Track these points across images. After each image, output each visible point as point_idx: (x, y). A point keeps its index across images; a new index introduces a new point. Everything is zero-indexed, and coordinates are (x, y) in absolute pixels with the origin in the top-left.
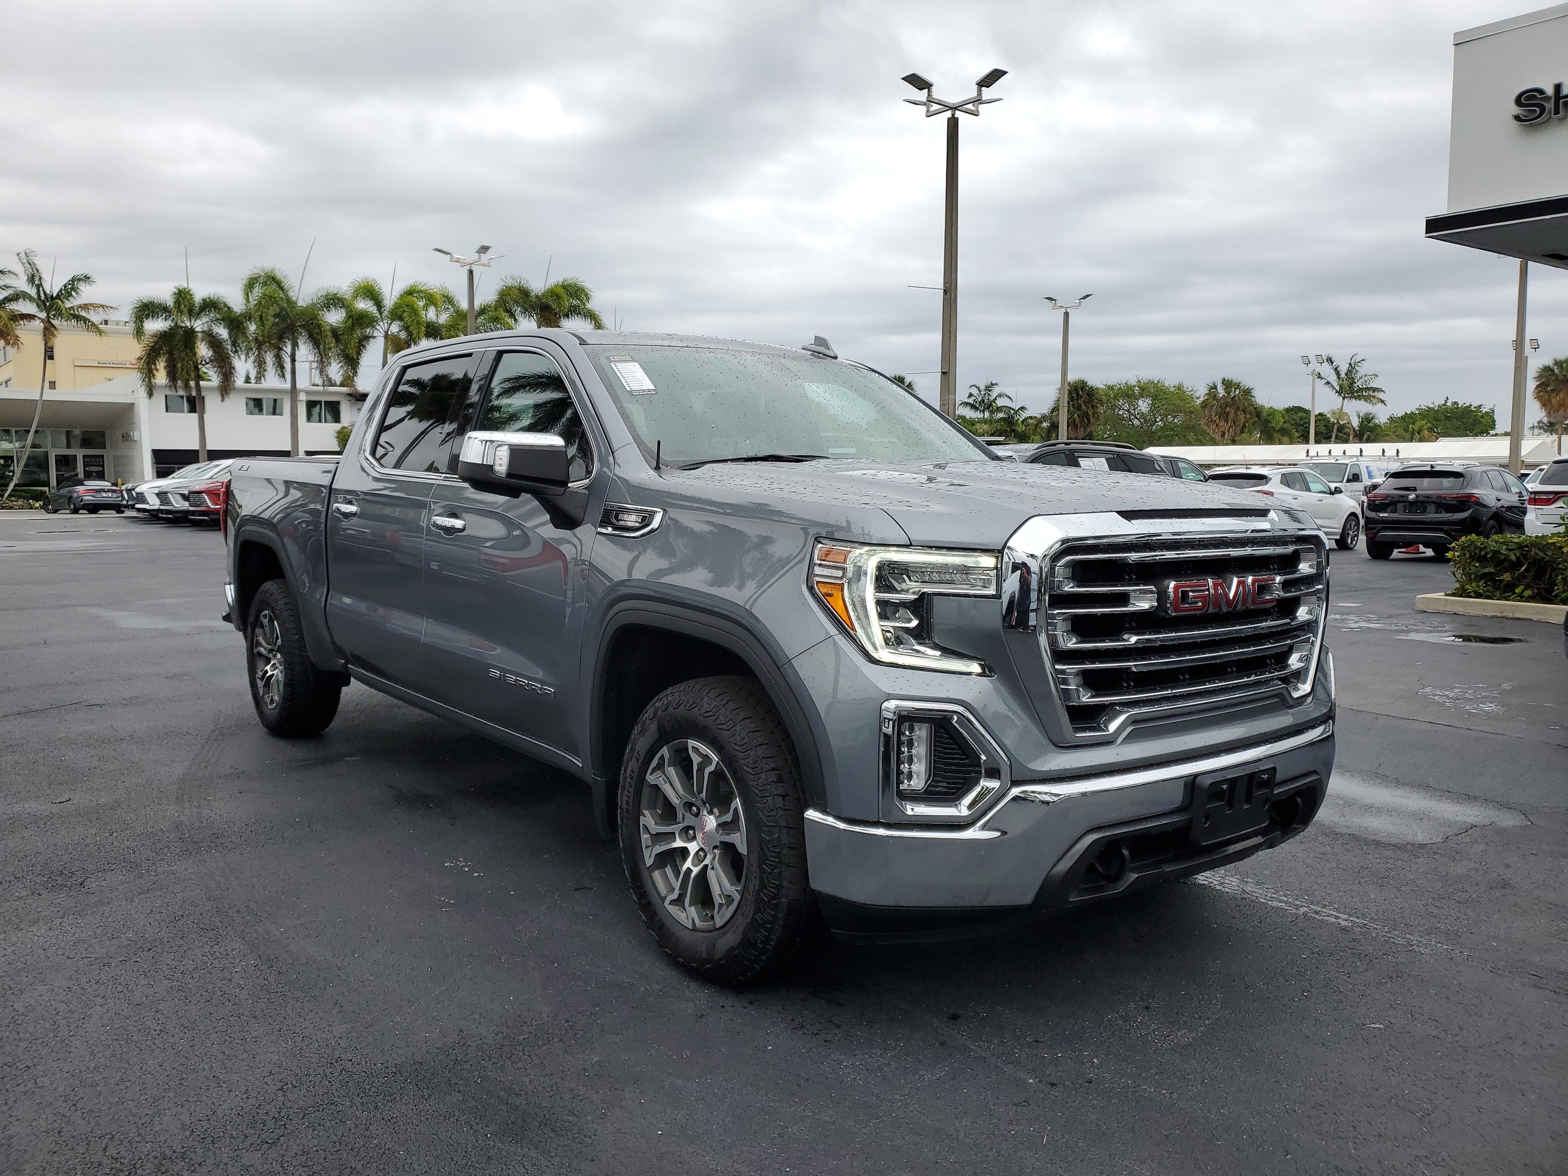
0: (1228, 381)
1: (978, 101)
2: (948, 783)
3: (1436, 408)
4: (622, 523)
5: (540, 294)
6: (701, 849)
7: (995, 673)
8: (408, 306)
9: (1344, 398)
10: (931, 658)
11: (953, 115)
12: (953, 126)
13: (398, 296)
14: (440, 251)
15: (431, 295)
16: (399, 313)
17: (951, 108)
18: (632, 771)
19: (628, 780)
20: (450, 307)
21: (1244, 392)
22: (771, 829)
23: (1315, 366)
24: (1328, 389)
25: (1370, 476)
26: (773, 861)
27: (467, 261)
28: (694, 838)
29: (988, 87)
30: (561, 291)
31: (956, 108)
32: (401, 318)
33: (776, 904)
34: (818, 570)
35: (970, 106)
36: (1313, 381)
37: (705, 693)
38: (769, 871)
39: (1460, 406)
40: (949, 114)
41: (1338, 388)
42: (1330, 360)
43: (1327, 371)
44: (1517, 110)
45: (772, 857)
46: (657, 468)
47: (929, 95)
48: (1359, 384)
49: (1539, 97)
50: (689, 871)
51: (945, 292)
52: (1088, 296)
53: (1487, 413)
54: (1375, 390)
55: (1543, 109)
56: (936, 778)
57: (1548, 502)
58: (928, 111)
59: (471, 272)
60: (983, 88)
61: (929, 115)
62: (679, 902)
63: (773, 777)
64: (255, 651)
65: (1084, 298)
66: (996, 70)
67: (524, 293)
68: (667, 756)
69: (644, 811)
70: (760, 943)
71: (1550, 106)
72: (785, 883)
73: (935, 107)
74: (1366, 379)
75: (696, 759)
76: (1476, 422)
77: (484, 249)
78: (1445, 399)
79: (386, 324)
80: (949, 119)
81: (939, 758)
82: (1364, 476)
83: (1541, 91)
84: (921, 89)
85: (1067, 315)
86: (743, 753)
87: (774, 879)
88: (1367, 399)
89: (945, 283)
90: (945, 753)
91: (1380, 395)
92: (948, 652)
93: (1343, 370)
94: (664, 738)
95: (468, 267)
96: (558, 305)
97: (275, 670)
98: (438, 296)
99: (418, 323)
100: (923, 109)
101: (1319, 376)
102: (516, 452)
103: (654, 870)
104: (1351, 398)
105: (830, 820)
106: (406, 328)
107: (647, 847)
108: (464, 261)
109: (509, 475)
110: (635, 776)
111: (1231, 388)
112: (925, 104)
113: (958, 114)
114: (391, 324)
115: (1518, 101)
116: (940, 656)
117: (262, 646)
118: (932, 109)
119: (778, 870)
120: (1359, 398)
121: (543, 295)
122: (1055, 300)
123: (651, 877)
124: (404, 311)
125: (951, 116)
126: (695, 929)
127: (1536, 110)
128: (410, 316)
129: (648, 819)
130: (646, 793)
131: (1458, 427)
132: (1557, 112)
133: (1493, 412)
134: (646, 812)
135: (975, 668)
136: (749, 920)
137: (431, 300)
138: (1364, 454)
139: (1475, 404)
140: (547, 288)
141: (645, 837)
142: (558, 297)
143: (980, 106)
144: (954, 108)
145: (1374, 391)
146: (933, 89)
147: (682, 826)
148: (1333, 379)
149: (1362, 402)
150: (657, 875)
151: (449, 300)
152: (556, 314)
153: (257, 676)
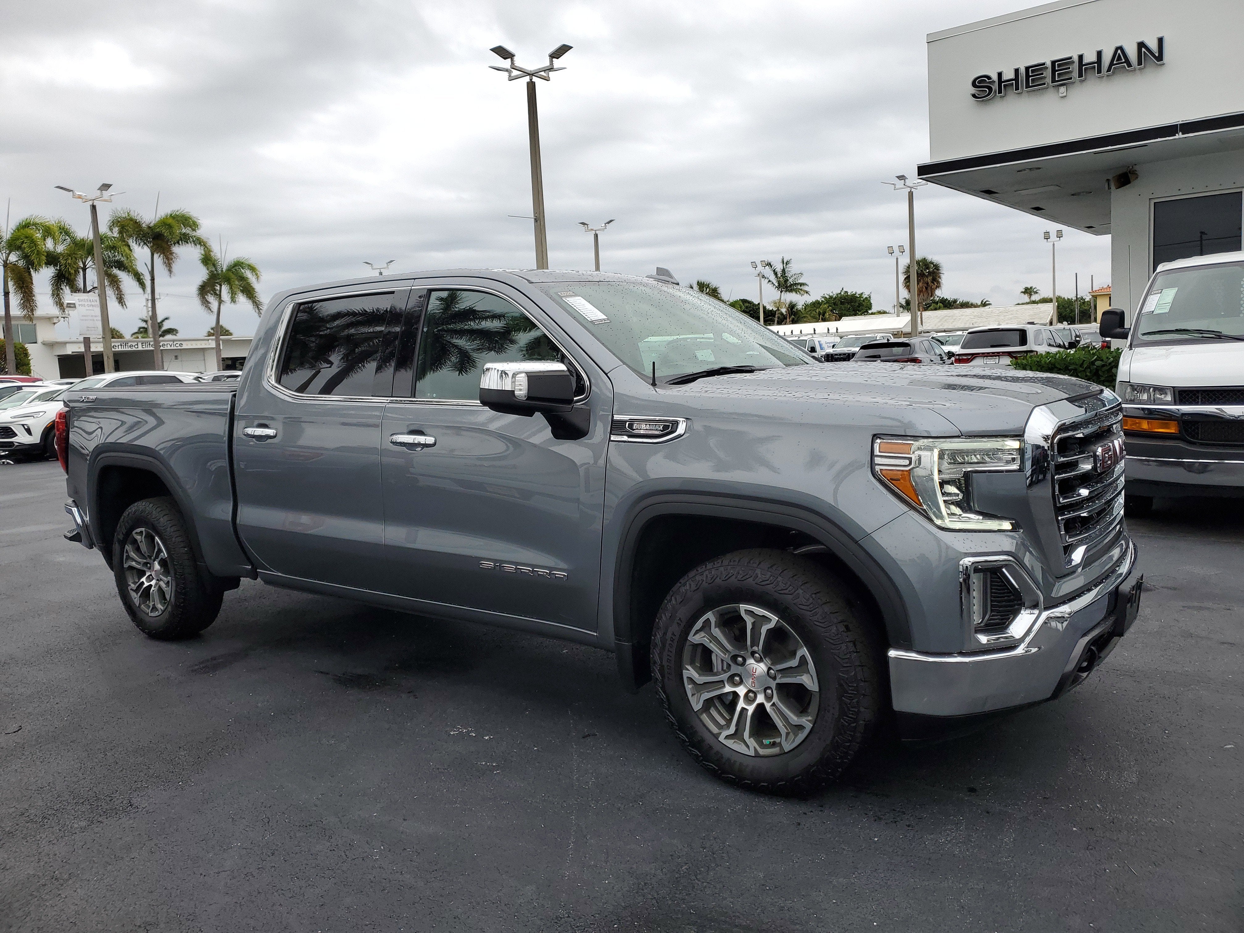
0: (701, 283)
1: (551, 69)
2: (1001, 616)
3: (834, 296)
4: (636, 432)
5: (152, 225)
6: (750, 691)
7: (1022, 528)
8: (27, 237)
9: (781, 292)
10: (974, 521)
11: (531, 80)
12: (531, 89)
13: (14, 228)
14: (62, 188)
15: (49, 228)
16: (18, 243)
17: (529, 74)
18: (673, 634)
19: (669, 642)
20: (67, 237)
21: (713, 290)
22: (848, 669)
23: (760, 268)
24: (770, 285)
25: (822, 348)
26: (852, 694)
27: (89, 197)
28: (741, 682)
29: (558, 58)
30: (170, 221)
31: (533, 75)
32: (19, 248)
33: (855, 727)
34: (877, 460)
35: (542, 73)
36: (760, 280)
37: (755, 565)
38: (849, 701)
39: (849, 294)
40: (527, 79)
41: (777, 285)
42: (769, 264)
43: (768, 272)
44: (973, 90)
45: (851, 690)
46: (654, 384)
47: (512, 63)
48: (791, 281)
49: (988, 81)
50: (743, 710)
51: (536, 220)
52: (611, 221)
53: (866, 298)
54: (802, 284)
55: (990, 89)
56: (993, 613)
57: (967, 361)
58: (510, 76)
59: (94, 207)
60: (554, 59)
61: (511, 79)
62: (737, 735)
63: (842, 628)
64: (126, 566)
65: (608, 223)
66: (564, 45)
67: (137, 224)
68: (713, 620)
69: (687, 666)
70: (839, 759)
71: (995, 87)
72: (862, 709)
73: (515, 73)
74: (795, 277)
75: (749, 621)
76: (860, 305)
77: (106, 187)
78: (841, 289)
79: (4, 254)
80: (528, 83)
81: (994, 598)
82: (818, 348)
83: (989, 77)
84: (505, 59)
85: (596, 236)
86: (811, 611)
87: (852, 708)
88: (797, 291)
89: (535, 213)
90: (999, 593)
91: (805, 288)
92: (987, 515)
93: (779, 270)
94: (708, 604)
95: (91, 203)
96: (170, 234)
97: (151, 581)
98: (56, 229)
99: (39, 253)
100: (506, 74)
101: (763, 277)
102: (533, 378)
103: (702, 714)
104: (786, 291)
105: (913, 656)
106: (26, 257)
107: (693, 695)
108: (85, 198)
109: (529, 398)
110: (676, 639)
111: (703, 287)
112: (507, 70)
113: (535, 79)
114: (9, 254)
115: (974, 84)
116: (982, 519)
117: (133, 560)
118: (513, 75)
119: (856, 700)
120: (791, 291)
121: (155, 225)
122: (587, 225)
123: (701, 721)
124: (23, 243)
125: (529, 80)
126: (757, 755)
127: (986, 91)
128: (30, 247)
129: (690, 672)
130: (687, 652)
131: (849, 309)
132: (1000, 92)
133: (870, 297)
134: (689, 667)
135: (1006, 525)
136: (828, 742)
137: (48, 232)
138: (816, 332)
139: (859, 292)
140: (157, 220)
141: (689, 687)
142: (170, 226)
143: (550, 73)
144: (531, 74)
145: (801, 286)
146: (515, 58)
147: (729, 674)
148: (772, 278)
149: (794, 293)
150: (704, 717)
151: (65, 231)
152: (168, 241)
153: (129, 588)
